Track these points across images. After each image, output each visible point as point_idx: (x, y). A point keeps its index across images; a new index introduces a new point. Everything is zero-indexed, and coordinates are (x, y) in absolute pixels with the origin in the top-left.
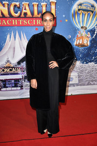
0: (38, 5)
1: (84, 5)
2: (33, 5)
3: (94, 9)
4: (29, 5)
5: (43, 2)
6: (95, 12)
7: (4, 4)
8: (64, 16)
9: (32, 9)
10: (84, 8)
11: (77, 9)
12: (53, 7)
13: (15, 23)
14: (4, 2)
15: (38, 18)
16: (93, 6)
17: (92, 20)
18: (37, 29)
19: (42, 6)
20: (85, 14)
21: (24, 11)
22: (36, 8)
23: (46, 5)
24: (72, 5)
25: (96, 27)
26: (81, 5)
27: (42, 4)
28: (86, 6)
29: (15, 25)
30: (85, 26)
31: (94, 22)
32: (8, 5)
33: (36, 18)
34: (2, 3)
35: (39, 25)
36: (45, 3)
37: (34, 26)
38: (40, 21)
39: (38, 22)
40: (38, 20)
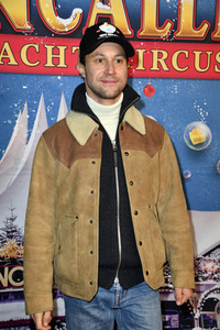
13: (56, 61)
15: (159, 40)
18: (150, 90)
21: (99, 8)
29: (55, 71)
33: (152, 40)
35: (160, 75)
37: (140, 75)
38: (165, 55)
39: (159, 59)
40: (155, 52)
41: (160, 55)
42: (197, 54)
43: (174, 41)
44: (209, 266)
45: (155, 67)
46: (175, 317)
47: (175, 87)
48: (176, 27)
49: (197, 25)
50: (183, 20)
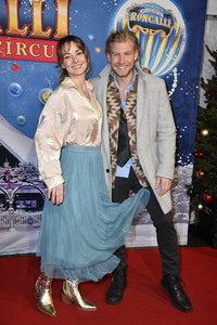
0: (20, 2)
1: (147, 10)
3: (172, 25)
6: (174, 31)
8: (91, 37)
10: (146, 19)
11: (125, 22)
12: (62, 10)
15: (20, 36)
16: (168, 16)
17: (166, 51)
18: (16, 68)
19: (31, 6)
20: (148, 36)
22: (13, 9)
23: (44, 4)
24: (113, 9)
25: (175, 70)
26: (136, 10)
28: (149, 14)
30: (146, 65)
31: (169, 57)
33: (15, 37)
35: (22, 58)
37: (8, 58)
38: (25, 46)
39: (21, 48)
40: (18, 44)
41: (21, 46)
42: (46, 47)
43: (30, 38)
45: (18, 53)
46: (34, 202)
47: (32, 66)
48: (31, 29)
49: (44, 29)
50: (35, 26)
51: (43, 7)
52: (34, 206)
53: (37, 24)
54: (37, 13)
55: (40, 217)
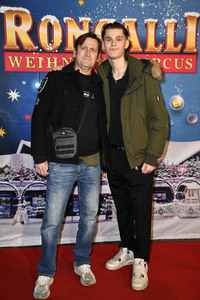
0: (157, 25)
2: (146, 25)
4: (136, 24)
5: (169, 18)
7: (82, 23)
9: (143, 34)
12: (192, 28)
14: (81, 19)
15: (156, 53)
19: (166, 27)
22: (151, 31)
23: (176, 24)
27: (166, 21)
32: (90, 24)
33: (152, 54)
34: (77, 20)
36: (173, 20)
38: (159, 61)
40: (154, 59)
42: (176, 60)
43: (164, 53)
44: (182, 169)
46: (164, 195)
48: (165, 46)
49: (176, 45)
50: (168, 43)
51: (176, 26)
52: (164, 198)
53: (170, 41)
54: (171, 33)
55: (169, 208)
